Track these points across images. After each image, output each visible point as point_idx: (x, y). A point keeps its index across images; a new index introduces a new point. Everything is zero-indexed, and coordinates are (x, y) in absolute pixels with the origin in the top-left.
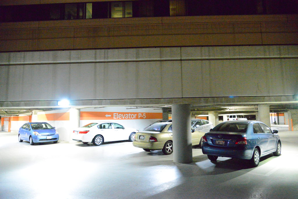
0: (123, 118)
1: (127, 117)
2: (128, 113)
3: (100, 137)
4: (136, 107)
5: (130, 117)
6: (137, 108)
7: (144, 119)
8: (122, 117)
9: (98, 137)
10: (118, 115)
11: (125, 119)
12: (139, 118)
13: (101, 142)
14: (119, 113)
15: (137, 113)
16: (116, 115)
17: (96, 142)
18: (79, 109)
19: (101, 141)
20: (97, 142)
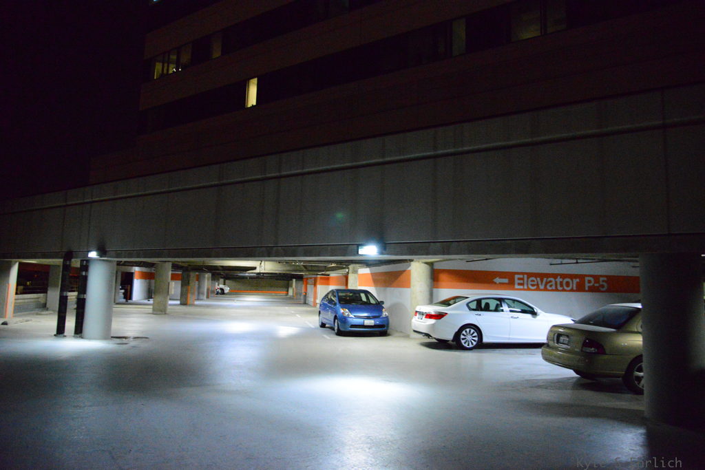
0: (542, 287)
2: (555, 276)
3: (472, 331)
4: (575, 261)
5: (561, 285)
6: (577, 263)
7: (602, 292)
8: (538, 285)
9: (468, 330)
11: (545, 289)
12: (587, 289)
13: (475, 343)
14: (530, 275)
15: (582, 277)
16: (523, 279)
17: (463, 342)
19: (476, 339)
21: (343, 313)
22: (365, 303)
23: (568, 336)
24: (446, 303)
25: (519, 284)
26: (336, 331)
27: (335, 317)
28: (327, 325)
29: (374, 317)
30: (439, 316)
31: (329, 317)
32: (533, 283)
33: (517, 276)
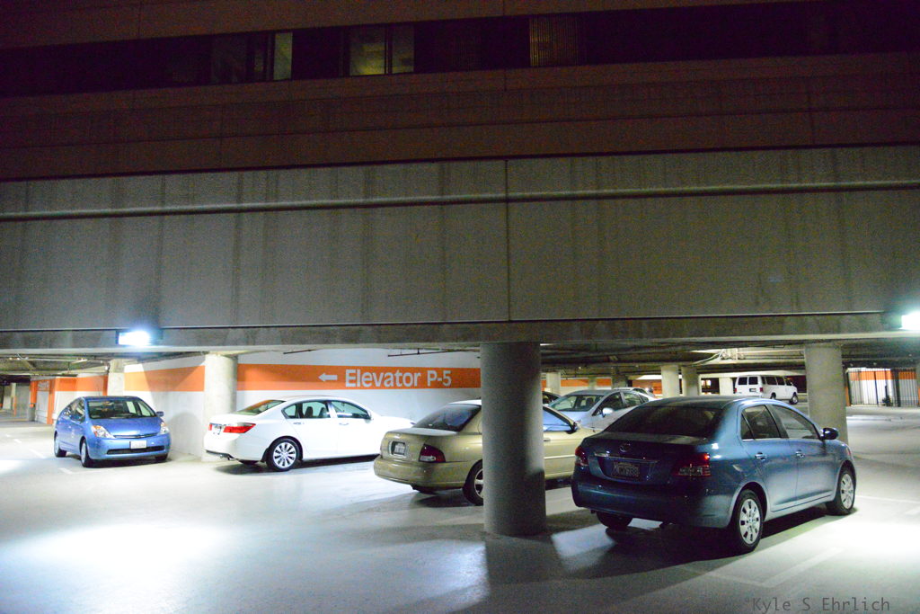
0: (378, 384)
1: (389, 382)
2: (393, 370)
3: (289, 445)
4: (416, 352)
5: (401, 382)
6: (418, 353)
7: (445, 387)
8: (373, 381)
9: (283, 445)
10: (362, 374)
11: (382, 387)
12: (429, 385)
13: (292, 462)
14: (364, 369)
15: (423, 370)
16: (355, 375)
17: (276, 461)
18: (235, 358)
19: (294, 456)
20: (278, 459)
21: (96, 433)
22: (133, 416)
23: (404, 444)
24: (255, 410)
25: (351, 381)
26: (83, 461)
27: (83, 439)
28: (68, 453)
29: (147, 436)
30: (245, 428)
31: (71, 441)
32: (367, 379)
33: (348, 372)
